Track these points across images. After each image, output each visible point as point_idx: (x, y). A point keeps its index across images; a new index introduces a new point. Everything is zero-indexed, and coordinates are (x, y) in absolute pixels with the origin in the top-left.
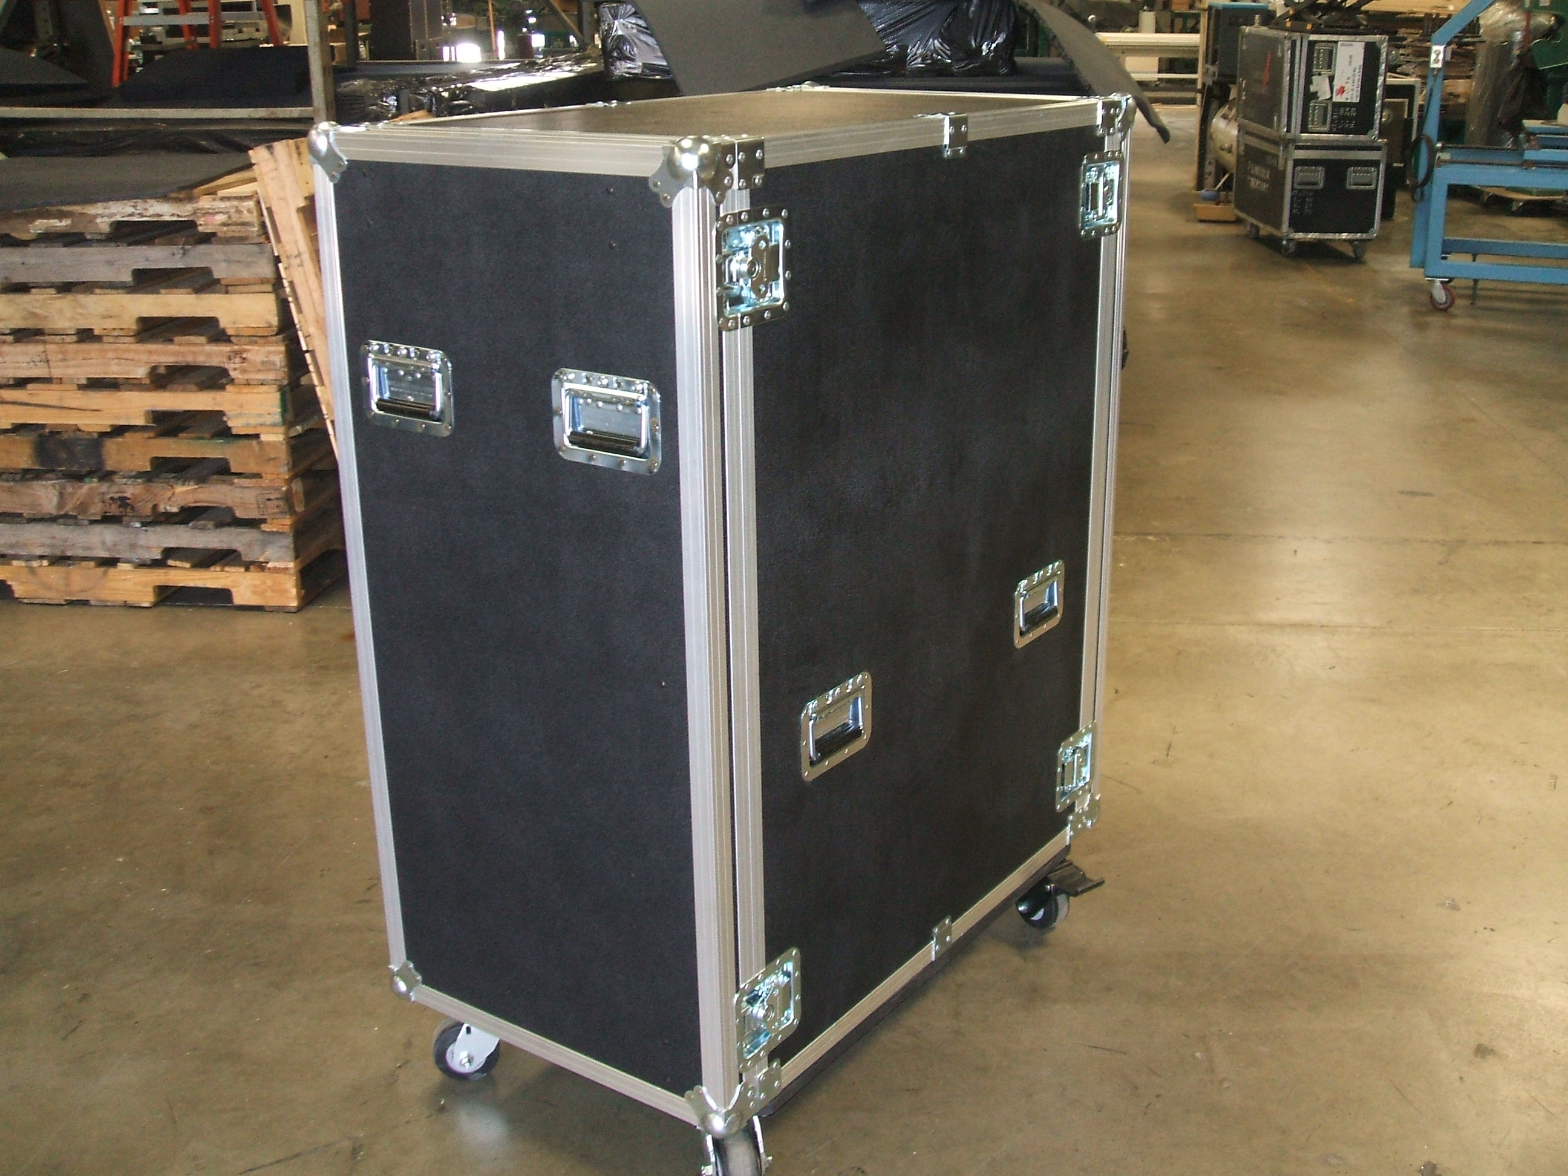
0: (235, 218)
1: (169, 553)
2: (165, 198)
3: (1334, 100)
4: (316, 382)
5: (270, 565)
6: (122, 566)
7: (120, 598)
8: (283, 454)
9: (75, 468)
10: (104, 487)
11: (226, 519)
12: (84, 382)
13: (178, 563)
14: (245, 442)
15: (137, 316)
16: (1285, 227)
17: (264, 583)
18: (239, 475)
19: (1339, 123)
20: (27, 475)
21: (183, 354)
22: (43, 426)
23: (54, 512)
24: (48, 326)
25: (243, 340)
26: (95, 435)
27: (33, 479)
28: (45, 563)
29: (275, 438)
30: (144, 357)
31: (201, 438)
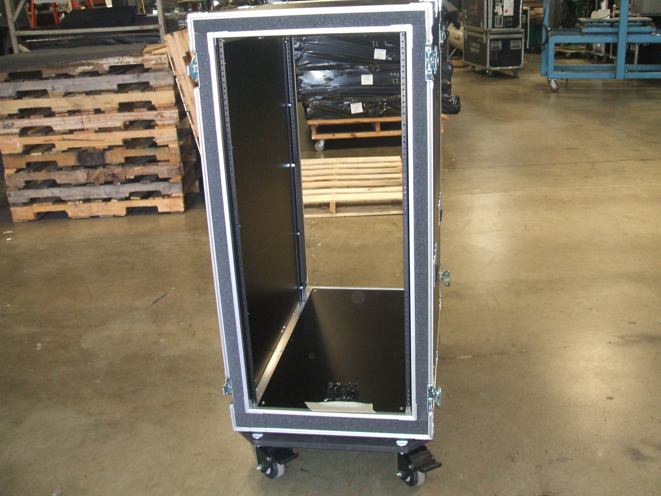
0: (159, 61)
1: (132, 194)
2: (131, 55)
3: (504, 15)
4: (191, 123)
5: (173, 195)
6: (112, 201)
7: (112, 213)
8: (178, 152)
9: (94, 164)
10: (106, 170)
11: (156, 179)
12: (97, 129)
13: (135, 198)
14: (163, 148)
15: (118, 102)
16: (488, 66)
17: (171, 202)
18: (159, 161)
19: (506, 24)
20: (73, 168)
21: (137, 116)
22: (80, 148)
23: (85, 182)
24: (82, 108)
25: (162, 109)
26: (102, 150)
27: (76, 169)
28: (81, 202)
29: (175, 145)
30: (122, 118)
31: (145, 148)
